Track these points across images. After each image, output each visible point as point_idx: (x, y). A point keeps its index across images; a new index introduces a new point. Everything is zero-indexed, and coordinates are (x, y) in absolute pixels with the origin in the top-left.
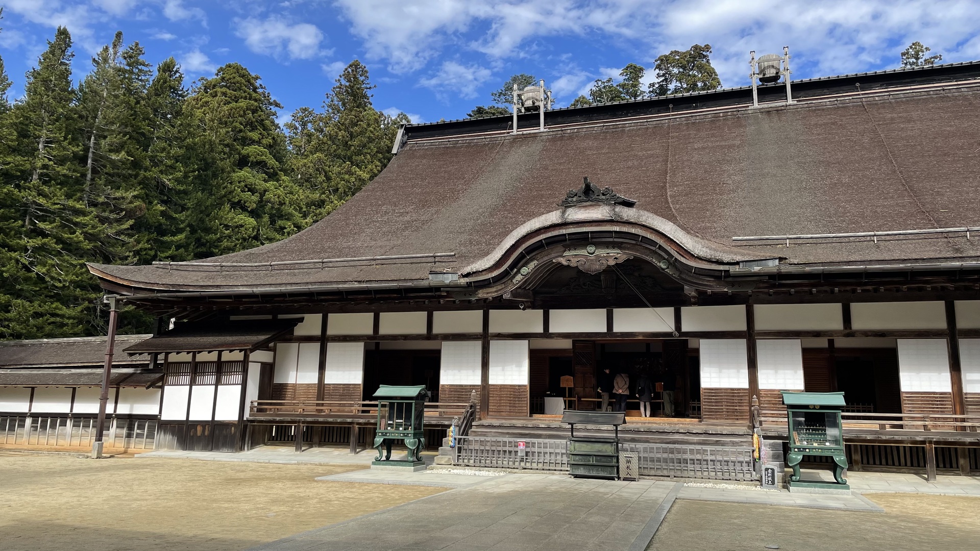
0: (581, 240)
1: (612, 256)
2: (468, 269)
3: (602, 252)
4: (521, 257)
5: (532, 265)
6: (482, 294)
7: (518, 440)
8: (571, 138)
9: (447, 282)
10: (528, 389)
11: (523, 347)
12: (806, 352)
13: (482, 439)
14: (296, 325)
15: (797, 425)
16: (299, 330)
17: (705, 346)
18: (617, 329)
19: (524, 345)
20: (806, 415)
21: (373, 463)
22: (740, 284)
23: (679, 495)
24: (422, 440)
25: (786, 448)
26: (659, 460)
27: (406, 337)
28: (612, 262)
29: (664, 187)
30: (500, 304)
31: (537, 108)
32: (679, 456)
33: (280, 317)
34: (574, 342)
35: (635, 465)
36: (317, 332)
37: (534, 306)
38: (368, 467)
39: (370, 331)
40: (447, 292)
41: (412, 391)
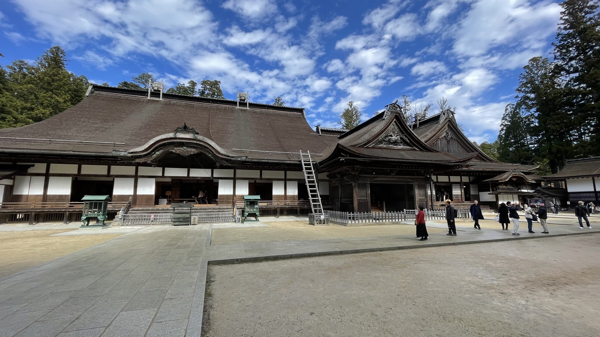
0: (181, 144)
1: (193, 151)
2: (132, 151)
3: (189, 149)
4: (157, 148)
5: (161, 151)
6: (137, 161)
7: (151, 214)
8: (173, 105)
9: (122, 155)
10: (154, 196)
11: (153, 181)
12: (249, 183)
13: (135, 215)
14: (29, 168)
15: (247, 204)
16: (30, 170)
17: (220, 181)
18: (191, 175)
19: (154, 180)
20: (250, 202)
21: (80, 227)
22: (234, 163)
23: (213, 228)
24: (106, 216)
25: (243, 212)
26: (204, 218)
27: (96, 176)
28: (192, 153)
29: (209, 129)
30: (145, 164)
31: (160, 91)
32: (211, 216)
33: (18, 163)
34: (172, 179)
35: (197, 220)
36: (44, 171)
37: (158, 166)
38: (78, 229)
39: (76, 172)
40: (121, 159)
41: (103, 197)
